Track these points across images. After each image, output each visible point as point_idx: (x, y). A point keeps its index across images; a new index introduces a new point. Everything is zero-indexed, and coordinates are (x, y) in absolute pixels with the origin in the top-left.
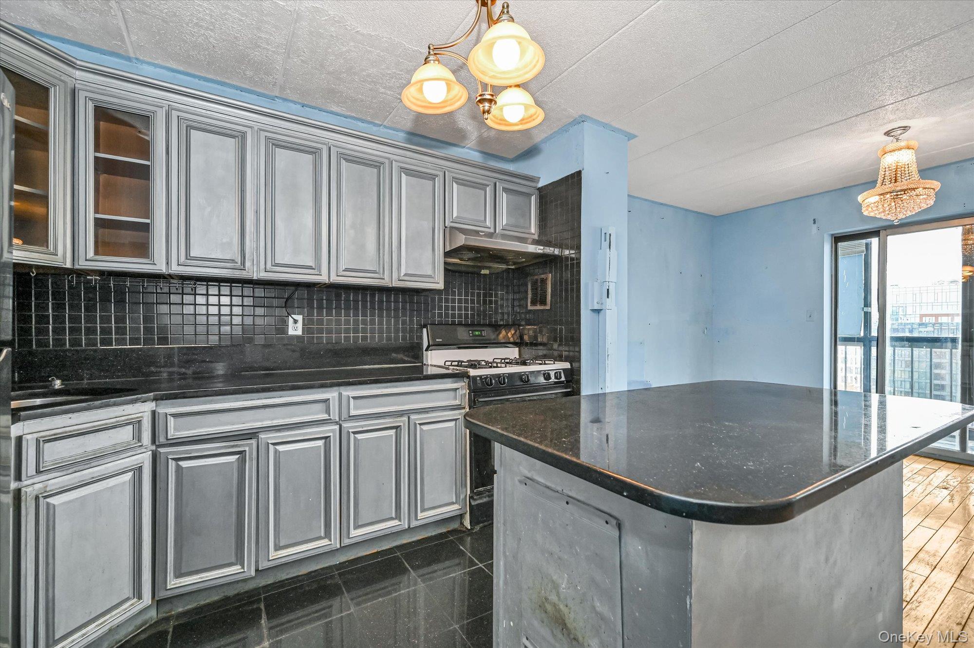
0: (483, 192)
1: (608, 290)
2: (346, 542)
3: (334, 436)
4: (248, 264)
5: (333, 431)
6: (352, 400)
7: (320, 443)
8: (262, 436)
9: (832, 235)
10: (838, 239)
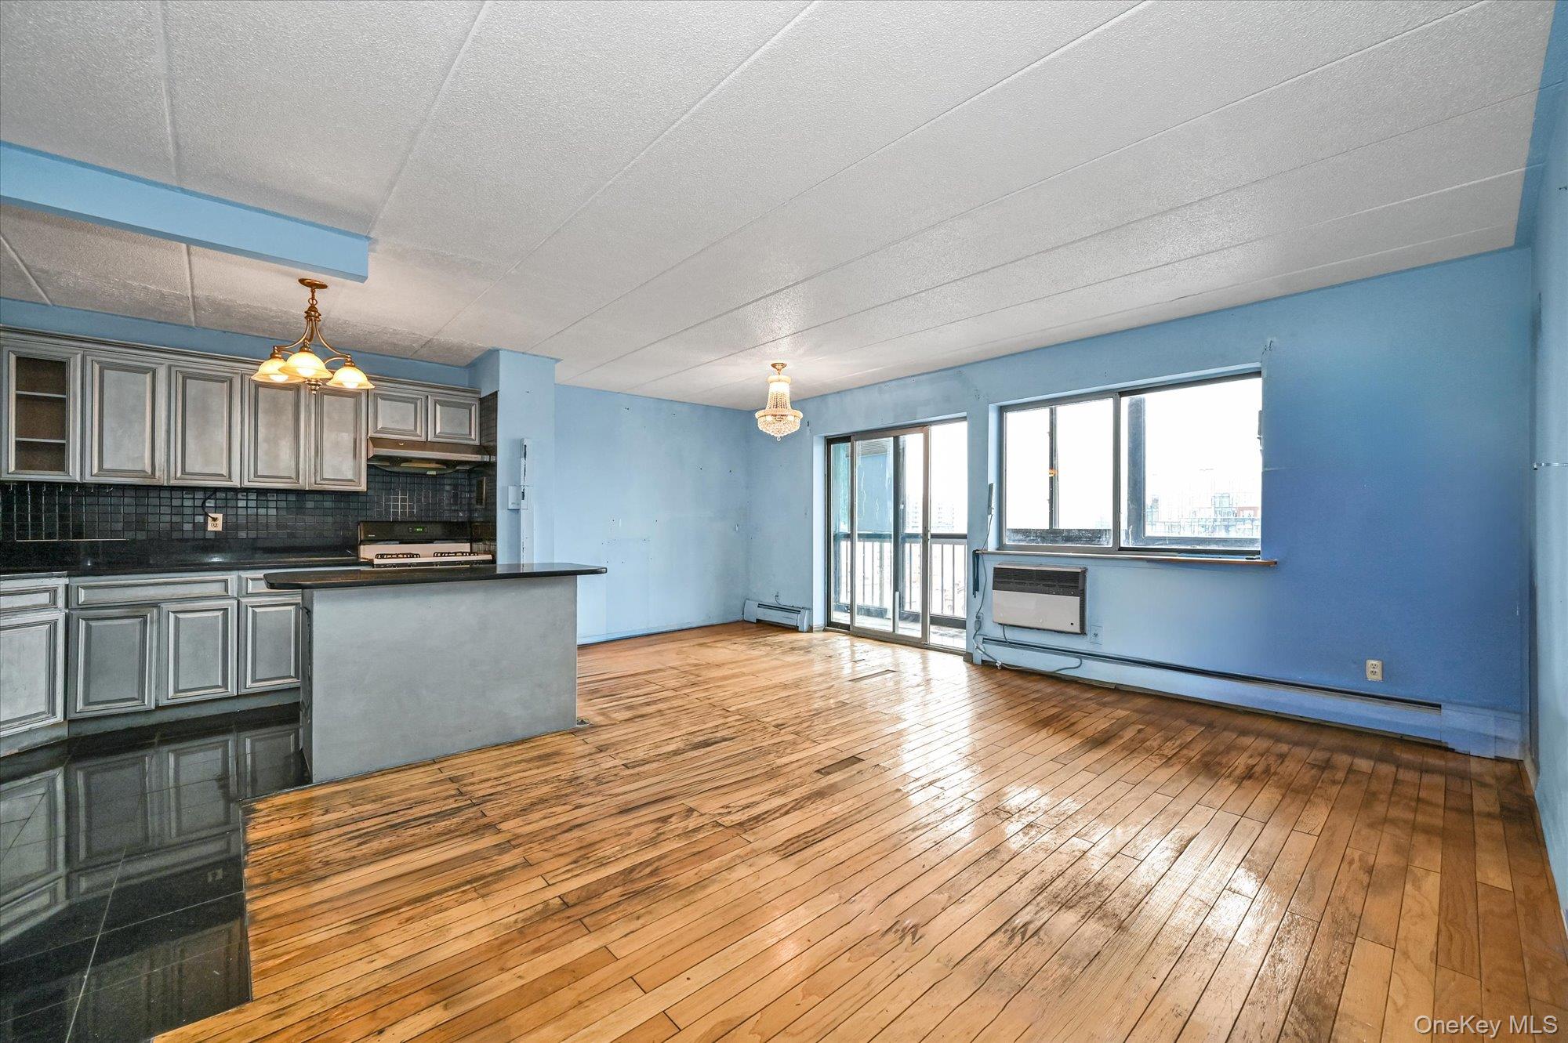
0: (413, 405)
1: (523, 493)
2: (243, 691)
3: (232, 610)
4: (157, 474)
5: (232, 605)
6: (250, 581)
7: (219, 614)
8: (162, 605)
9: (825, 437)
10: (830, 441)
